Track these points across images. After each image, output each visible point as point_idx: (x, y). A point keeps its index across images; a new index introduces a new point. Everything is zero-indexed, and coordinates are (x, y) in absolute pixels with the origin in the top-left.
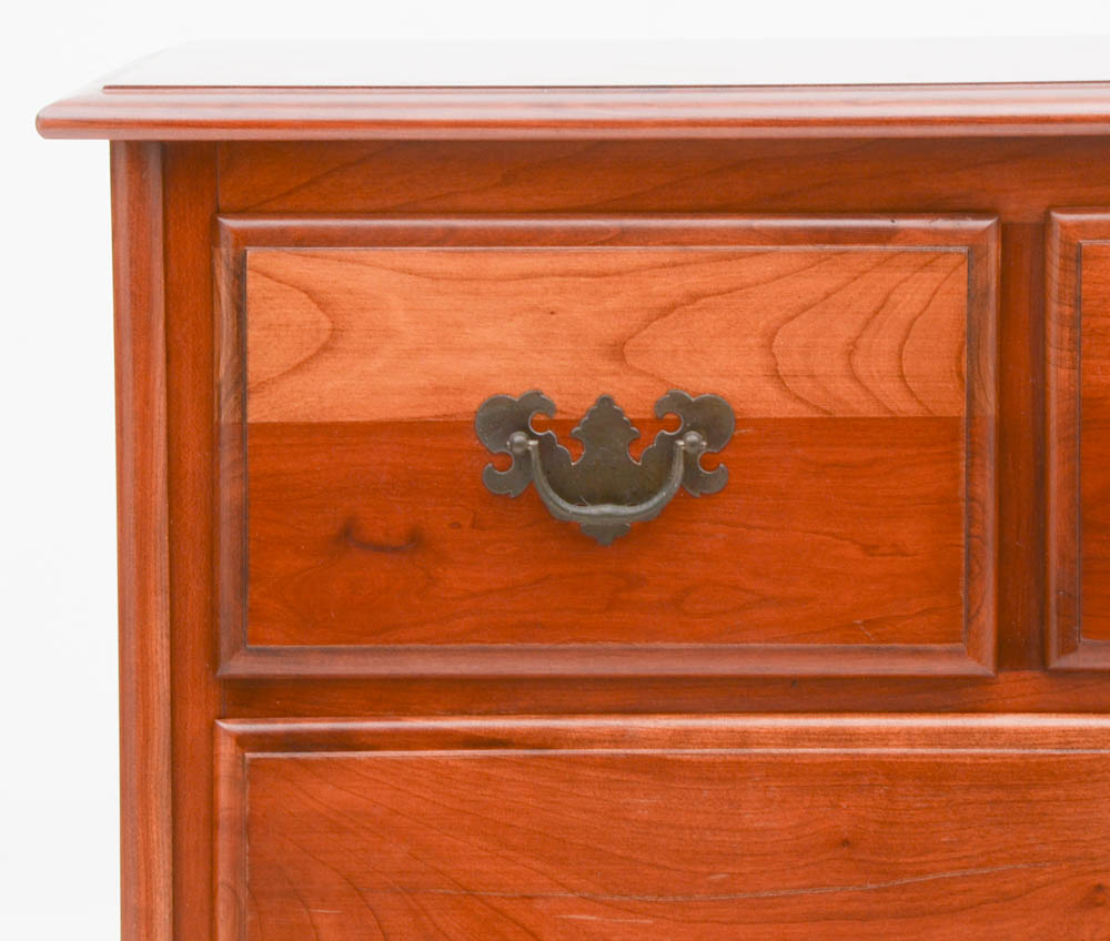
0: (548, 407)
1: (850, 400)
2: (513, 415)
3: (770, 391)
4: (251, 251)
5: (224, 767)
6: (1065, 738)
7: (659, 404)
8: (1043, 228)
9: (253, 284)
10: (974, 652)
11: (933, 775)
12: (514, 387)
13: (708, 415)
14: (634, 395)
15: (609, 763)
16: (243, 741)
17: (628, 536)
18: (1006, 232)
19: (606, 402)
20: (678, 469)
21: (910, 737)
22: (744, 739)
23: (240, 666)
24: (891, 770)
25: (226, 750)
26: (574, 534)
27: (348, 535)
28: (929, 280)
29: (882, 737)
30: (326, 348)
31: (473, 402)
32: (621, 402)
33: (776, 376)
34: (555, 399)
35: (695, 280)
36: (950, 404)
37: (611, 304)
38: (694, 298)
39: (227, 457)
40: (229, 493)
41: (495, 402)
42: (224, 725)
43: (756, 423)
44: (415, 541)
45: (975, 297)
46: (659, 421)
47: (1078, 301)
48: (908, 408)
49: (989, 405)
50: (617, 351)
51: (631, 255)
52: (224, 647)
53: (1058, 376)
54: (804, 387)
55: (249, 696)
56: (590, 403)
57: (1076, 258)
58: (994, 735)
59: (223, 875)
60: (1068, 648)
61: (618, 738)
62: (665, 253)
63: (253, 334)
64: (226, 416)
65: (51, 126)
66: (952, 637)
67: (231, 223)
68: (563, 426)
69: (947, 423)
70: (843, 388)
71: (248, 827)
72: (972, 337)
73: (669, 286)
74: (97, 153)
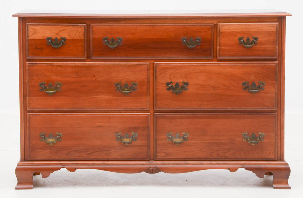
0: (52, 38)
1: (75, 38)
2: (49, 39)
3: (69, 37)
4: (29, 26)
5: (27, 66)
6: (92, 64)
7: (61, 38)
8: (90, 25)
9: (29, 28)
10: (85, 58)
11: (82, 67)
12: (49, 37)
13: (64, 39)
14: (58, 37)
15: (57, 66)
16: (28, 64)
17: (58, 48)
18: (87, 25)
19: (56, 38)
20: (62, 43)
21: (80, 64)
22: (67, 64)
23: (28, 58)
24: (78, 66)
25: (27, 64)
26: (54, 48)
27: (36, 48)
28: (81, 29)
29: (78, 64)
30: (35, 33)
31: (46, 38)
32: (57, 38)
33: (70, 36)
34: (52, 37)
35: (63, 28)
36: (83, 38)
37: (57, 30)
38: (63, 30)
39: (27, 42)
40: (27, 44)
42: (27, 62)
43: (68, 40)
44: (42, 48)
45: (85, 30)
46: (60, 39)
47: (92, 30)
48: (80, 38)
49: (86, 38)
50: (57, 34)
51: (58, 26)
52: (27, 56)
53: (91, 36)
54: (72, 37)
55: (29, 60)
56: (55, 38)
57: (92, 27)
58: (86, 64)
59: (27, 74)
60: (92, 57)
61: (57, 64)
62: (61, 26)
63: (29, 32)
64: (27, 38)
65: (13, 16)
66: (83, 56)
67: (27, 24)
68: (53, 40)
69: (83, 40)
70: (75, 37)
71: (29, 70)
72: (84, 33)
73: (61, 29)
74: (17, 18)
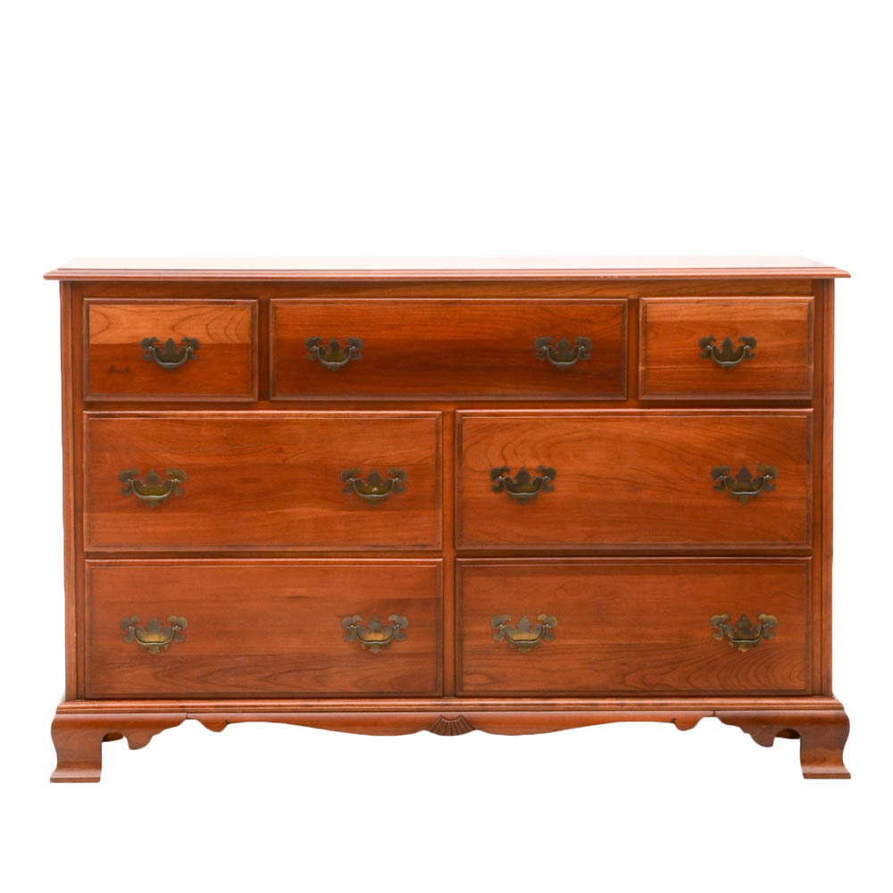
0: (157, 341)
1: (225, 340)
2: (149, 343)
3: (208, 337)
4: (91, 306)
5: (84, 422)
6: (274, 415)
7: (183, 340)
8: (268, 302)
9: (91, 313)
10: (253, 396)
11: (244, 424)
12: (150, 337)
13: (194, 343)
14: (177, 338)
15: (172, 421)
16: (89, 415)
17: (176, 369)
18: (260, 302)
19: (170, 340)
20: (186, 355)
21: (239, 415)
22: (201, 416)
23: (88, 399)
24: (235, 423)
25: (85, 417)
26: (165, 370)
27: (112, 370)
28: (242, 313)
29: (230, 415)
30: (107, 327)
31: (140, 340)
32: (174, 339)
33: (209, 334)
34: (159, 339)
35: (191, 312)
36: (247, 340)
37: (172, 318)
38: (190, 316)
39: (85, 351)
40: (85, 359)
41: (146, 340)
42: (85, 412)
43: (205, 345)
44: (128, 371)
45: (253, 317)
46: (182, 344)
47: (275, 318)
48: (238, 342)
49: (257, 340)
50: (173, 328)
51: (176, 307)
52: (85, 394)
53: (271, 335)
54: (215, 337)
55: (90, 406)
56: (167, 340)
57: (275, 309)
58: (252, 415)
59: (85, 445)
60: (274, 395)
61: (174, 415)
62: (184, 307)
63: (91, 324)
64: (85, 342)
65: (47, 277)
66: (248, 393)
67: (86, 299)
68: (160, 345)
69: (247, 345)
70: (225, 338)
71: (90, 434)
72: (252, 326)
73: (185, 314)
74: (56, 283)
